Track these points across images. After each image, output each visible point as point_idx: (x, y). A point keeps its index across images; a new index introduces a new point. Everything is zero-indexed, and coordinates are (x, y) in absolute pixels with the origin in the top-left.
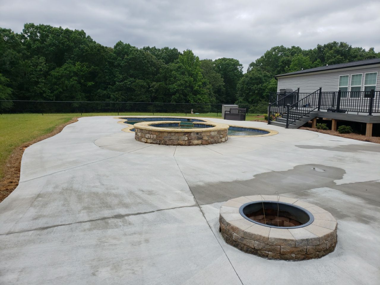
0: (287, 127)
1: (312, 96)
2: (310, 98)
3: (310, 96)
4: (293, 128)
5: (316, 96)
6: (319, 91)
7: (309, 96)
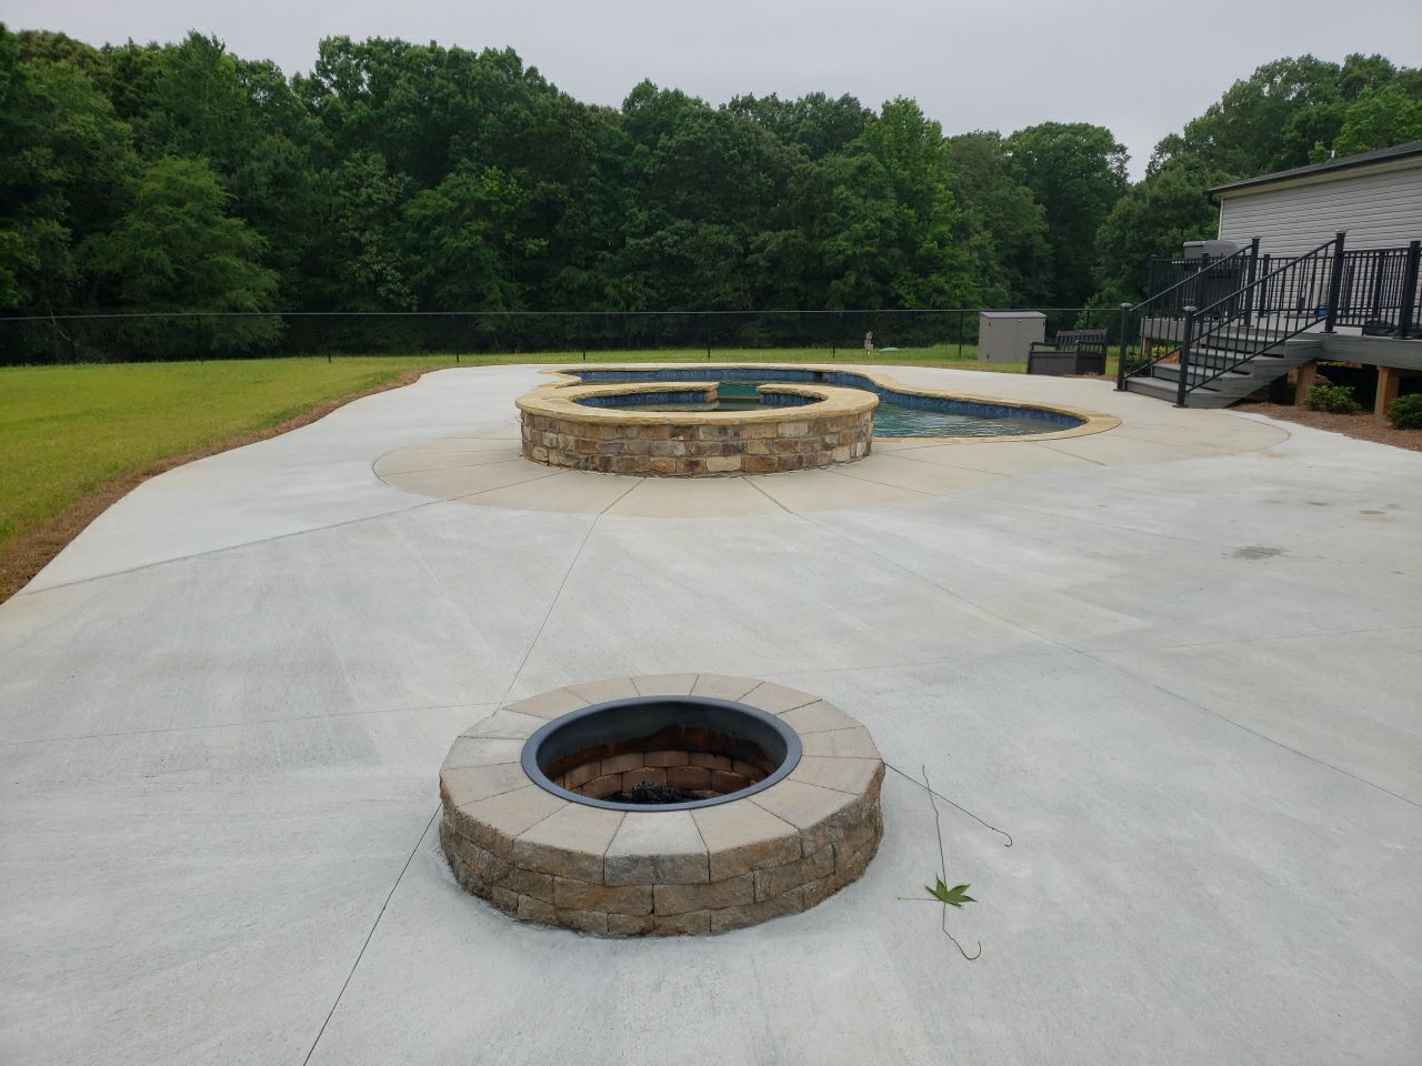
0: (1181, 401)
1: (1297, 271)
2: (1289, 277)
3: (1289, 271)
4: (1207, 404)
5: (1319, 271)
6: (1332, 250)
7: (1284, 269)
